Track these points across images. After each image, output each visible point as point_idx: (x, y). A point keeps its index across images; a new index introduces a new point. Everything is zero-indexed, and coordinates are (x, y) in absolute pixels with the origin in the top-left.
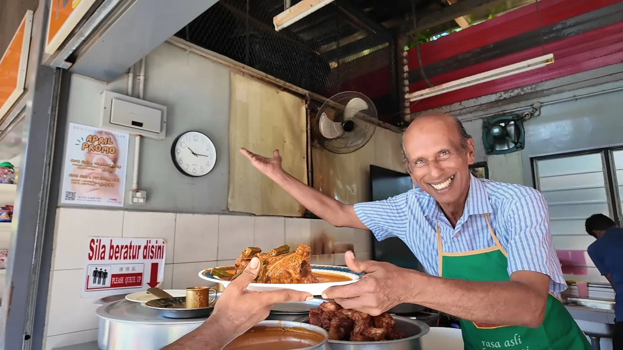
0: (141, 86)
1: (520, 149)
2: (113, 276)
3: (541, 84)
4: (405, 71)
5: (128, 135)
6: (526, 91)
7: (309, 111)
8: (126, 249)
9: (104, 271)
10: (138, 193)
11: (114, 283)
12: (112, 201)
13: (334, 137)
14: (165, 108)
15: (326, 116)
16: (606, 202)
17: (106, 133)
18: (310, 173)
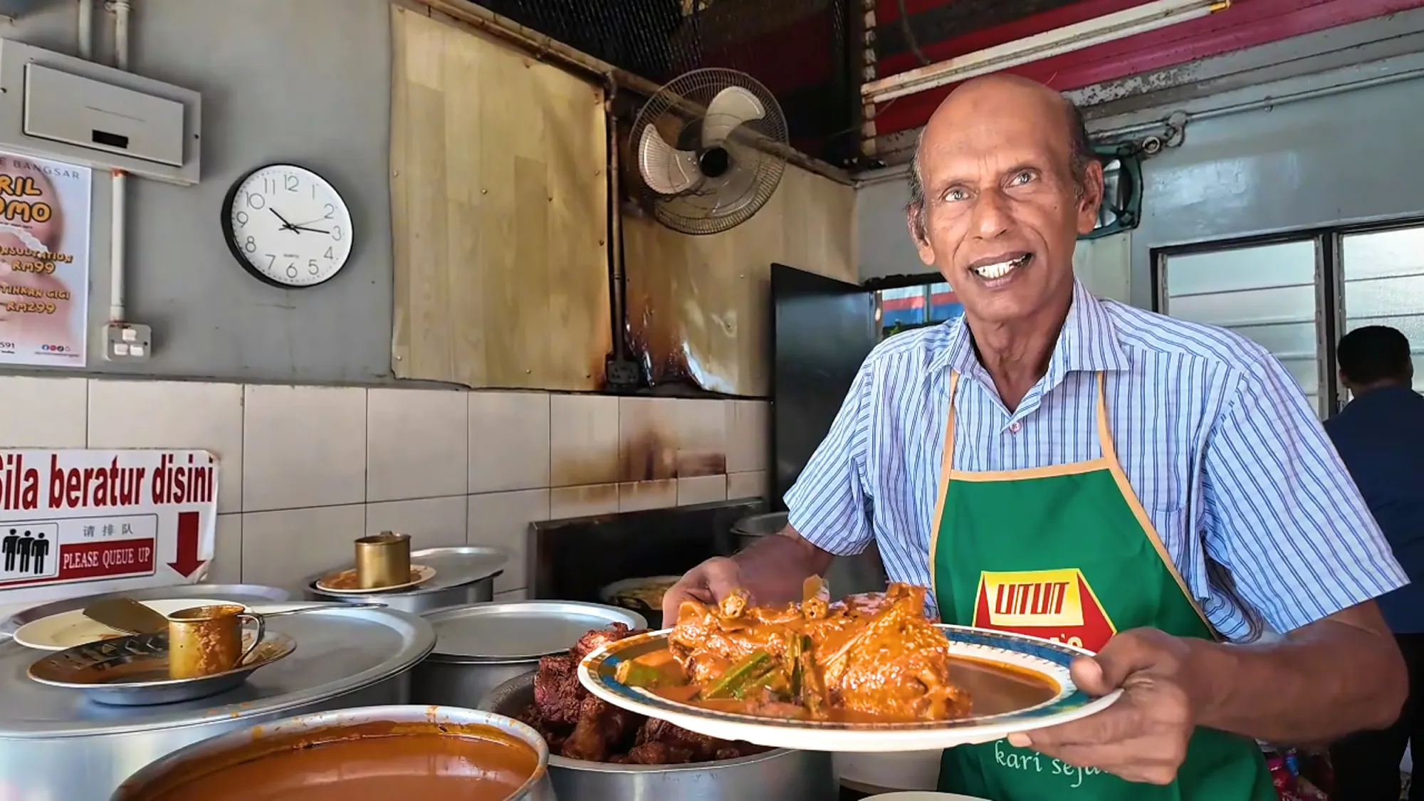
0: (121, 31)
1: (1129, 227)
2: (65, 549)
3: (1191, 66)
4: (868, 26)
5: (90, 170)
6: (1153, 83)
7: (614, 118)
8: (101, 479)
9: (37, 538)
10: (125, 331)
11: (71, 567)
12: (50, 351)
13: (678, 190)
14: (195, 98)
15: (655, 134)
16: (1315, 356)
17: (18, 163)
18: (617, 283)
